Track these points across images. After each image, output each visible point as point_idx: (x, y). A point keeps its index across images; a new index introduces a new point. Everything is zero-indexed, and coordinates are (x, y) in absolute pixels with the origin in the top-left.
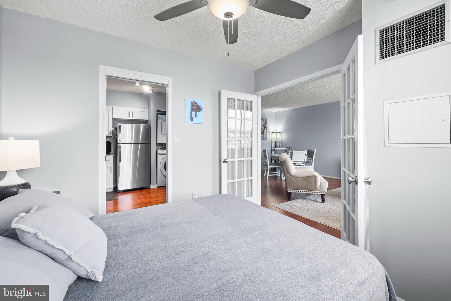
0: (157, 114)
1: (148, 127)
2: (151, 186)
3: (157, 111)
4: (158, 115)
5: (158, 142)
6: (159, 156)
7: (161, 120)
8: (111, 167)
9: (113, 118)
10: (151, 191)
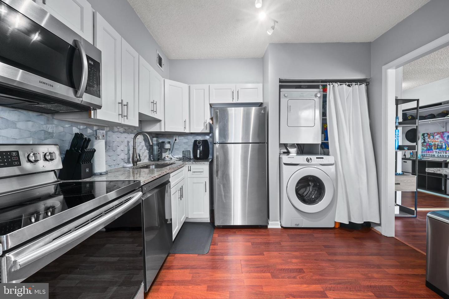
0: (281, 87)
1: (265, 111)
2: (270, 222)
3: (281, 81)
4: (282, 90)
5: (282, 142)
6: (284, 167)
7: (287, 99)
8: (206, 182)
9: (210, 103)
10: (270, 232)
